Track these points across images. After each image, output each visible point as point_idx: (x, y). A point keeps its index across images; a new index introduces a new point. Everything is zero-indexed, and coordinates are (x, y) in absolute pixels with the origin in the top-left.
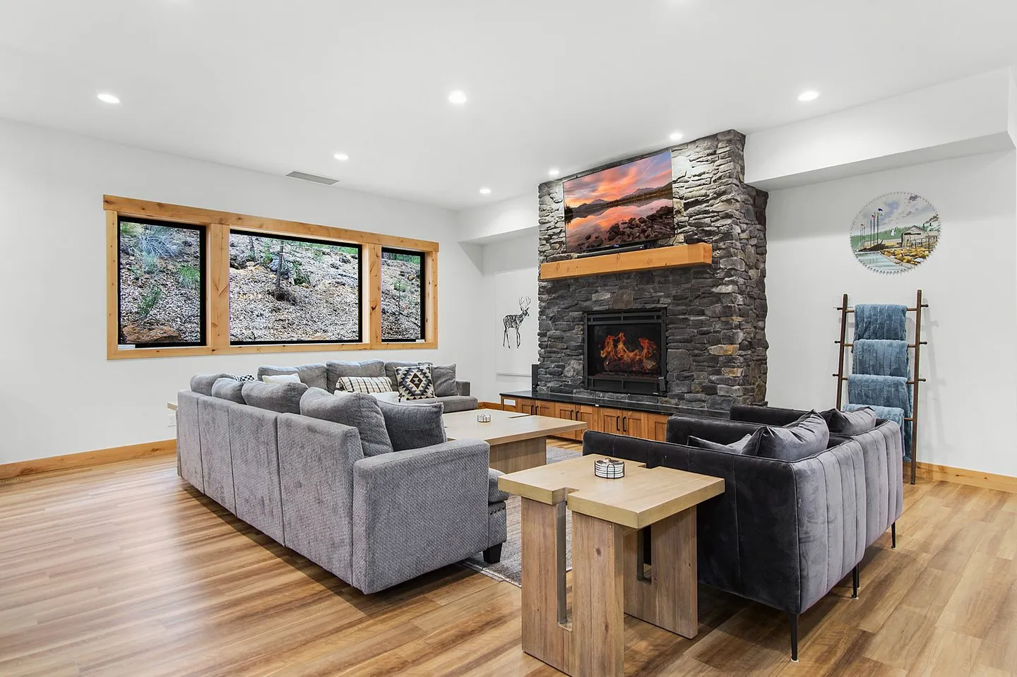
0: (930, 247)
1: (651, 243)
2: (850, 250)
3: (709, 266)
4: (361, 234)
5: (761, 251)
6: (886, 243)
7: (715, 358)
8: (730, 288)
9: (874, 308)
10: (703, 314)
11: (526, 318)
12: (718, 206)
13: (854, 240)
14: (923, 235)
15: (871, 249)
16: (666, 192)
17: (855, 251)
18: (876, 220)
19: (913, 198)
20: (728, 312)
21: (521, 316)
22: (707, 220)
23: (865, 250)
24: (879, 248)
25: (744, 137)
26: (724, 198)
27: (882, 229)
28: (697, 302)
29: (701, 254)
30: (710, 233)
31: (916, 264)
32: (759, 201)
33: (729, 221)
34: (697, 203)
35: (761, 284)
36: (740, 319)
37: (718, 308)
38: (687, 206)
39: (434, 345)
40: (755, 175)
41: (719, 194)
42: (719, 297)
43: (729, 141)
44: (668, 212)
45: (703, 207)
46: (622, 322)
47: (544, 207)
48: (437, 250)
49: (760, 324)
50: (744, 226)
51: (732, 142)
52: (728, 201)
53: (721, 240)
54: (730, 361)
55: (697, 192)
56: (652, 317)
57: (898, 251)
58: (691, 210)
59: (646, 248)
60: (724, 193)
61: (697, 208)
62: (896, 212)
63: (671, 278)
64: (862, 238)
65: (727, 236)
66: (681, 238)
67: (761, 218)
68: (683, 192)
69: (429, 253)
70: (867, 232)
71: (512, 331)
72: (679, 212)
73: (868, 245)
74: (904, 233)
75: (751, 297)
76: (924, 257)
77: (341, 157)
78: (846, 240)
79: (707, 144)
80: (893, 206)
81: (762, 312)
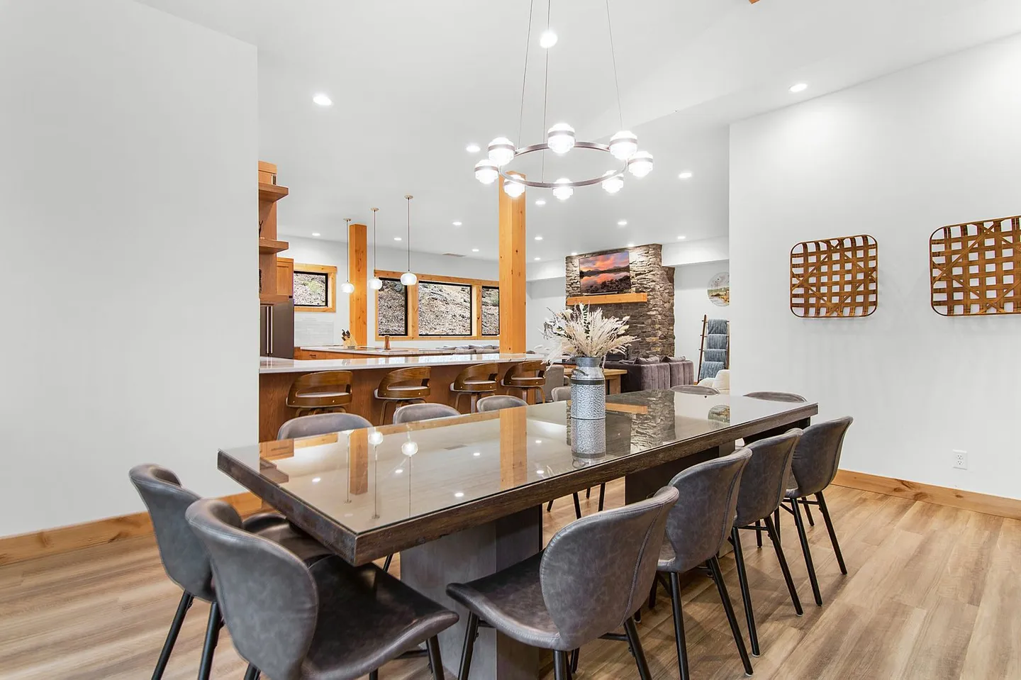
1: (620, 291)
2: (708, 295)
3: (646, 302)
4: (472, 280)
5: (671, 294)
6: (721, 293)
7: (648, 343)
8: (654, 313)
9: (715, 321)
10: (643, 323)
12: (650, 276)
13: (708, 291)
15: (715, 296)
16: (627, 269)
17: (710, 296)
18: (716, 285)
20: (654, 323)
22: (645, 282)
23: (713, 296)
24: (718, 295)
25: (661, 246)
26: (652, 273)
27: (717, 288)
28: (641, 318)
29: (641, 298)
30: (646, 288)
32: (670, 272)
33: (654, 283)
34: (640, 274)
35: (671, 309)
36: (659, 326)
37: (650, 321)
38: (637, 275)
40: (667, 262)
41: (650, 271)
42: (650, 316)
43: (654, 249)
44: (628, 278)
45: (643, 276)
47: (568, 268)
49: (671, 328)
50: (662, 285)
51: (657, 249)
52: (654, 274)
53: (651, 291)
54: (654, 344)
55: (641, 269)
57: (725, 297)
58: (638, 277)
59: (618, 293)
60: (652, 271)
61: (641, 276)
62: (724, 281)
63: (630, 307)
64: (712, 291)
65: (653, 290)
66: (634, 289)
67: (671, 280)
68: (635, 269)
70: (714, 288)
72: (633, 277)
73: (714, 294)
74: (726, 290)
75: (666, 316)
77: (476, 250)
78: (705, 291)
79: (645, 248)
80: (723, 278)
81: (672, 322)
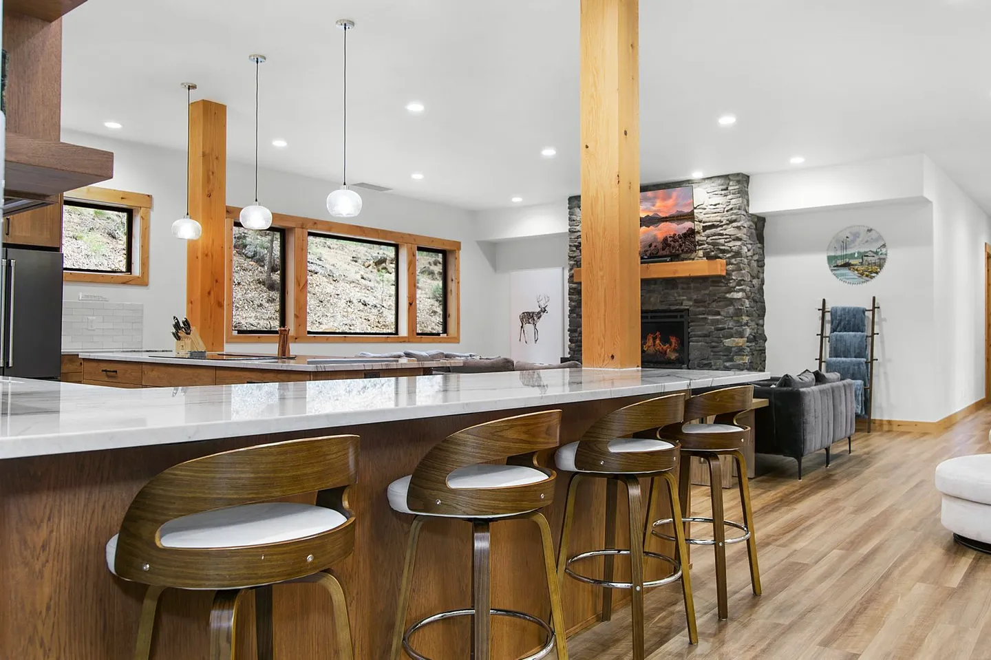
0: (881, 266)
1: (675, 257)
2: (827, 265)
3: (724, 277)
4: (402, 236)
5: (761, 264)
6: (852, 262)
7: (729, 349)
8: (740, 295)
9: (844, 309)
10: (718, 313)
11: (544, 315)
12: (730, 230)
13: (830, 259)
14: (876, 257)
15: (842, 266)
16: (690, 216)
17: (830, 267)
18: (844, 246)
19: (870, 230)
20: (739, 313)
21: (539, 313)
22: (722, 241)
23: (837, 266)
24: (847, 265)
25: (748, 177)
26: (735, 224)
27: (849, 252)
28: (714, 305)
29: (718, 268)
30: (724, 251)
31: (872, 277)
32: (759, 225)
33: (739, 243)
34: (713, 226)
35: (761, 290)
36: (747, 318)
37: (731, 309)
38: (705, 228)
39: (456, 340)
40: (758, 207)
41: (731, 222)
42: (732, 302)
43: (738, 182)
44: (692, 233)
45: (718, 230)
46: (650, 320)
47: (574, 217)
48: (459, 249)
49: (761, 322)
50: (750, 246)
51: (740, 182)
52: (738, 228)
53: (733, 257)
54: (740, 351)
55: (715, 218)
56: (676, 317)
57: (860, 268)
58: (708, 232)
59: (671, 261)
60: (735, 221)
61: (713, 230)
62: (858, 240)
63: (692, 285)
64: (835, 257)
65: (738, 254)
66: (701, 253)
67: (760, 238)
68: (701, 217)
69: (453, 252)
70: (839, 253)
71: (529, 327)
72: (698, 232)
73: (840, 262)
74: (863, 255)
75: (755, 301)
76: (877, 273)
77: (418, 176)
78: (823, 258)
79: (720, 181)
80: (856, 235)
81: (761, 313)
